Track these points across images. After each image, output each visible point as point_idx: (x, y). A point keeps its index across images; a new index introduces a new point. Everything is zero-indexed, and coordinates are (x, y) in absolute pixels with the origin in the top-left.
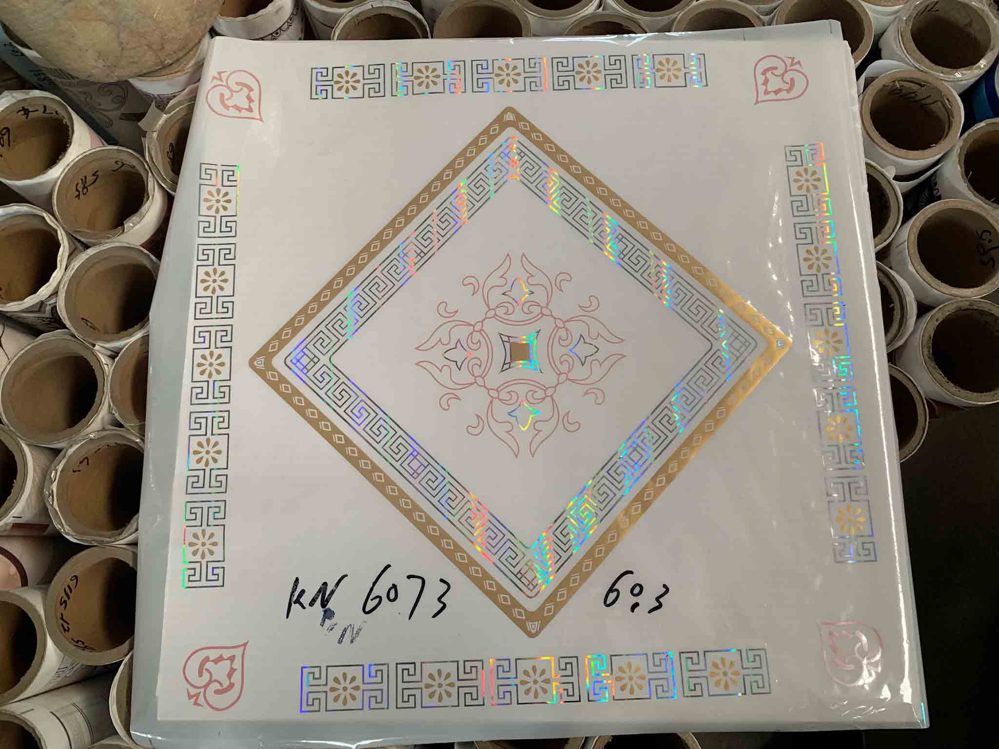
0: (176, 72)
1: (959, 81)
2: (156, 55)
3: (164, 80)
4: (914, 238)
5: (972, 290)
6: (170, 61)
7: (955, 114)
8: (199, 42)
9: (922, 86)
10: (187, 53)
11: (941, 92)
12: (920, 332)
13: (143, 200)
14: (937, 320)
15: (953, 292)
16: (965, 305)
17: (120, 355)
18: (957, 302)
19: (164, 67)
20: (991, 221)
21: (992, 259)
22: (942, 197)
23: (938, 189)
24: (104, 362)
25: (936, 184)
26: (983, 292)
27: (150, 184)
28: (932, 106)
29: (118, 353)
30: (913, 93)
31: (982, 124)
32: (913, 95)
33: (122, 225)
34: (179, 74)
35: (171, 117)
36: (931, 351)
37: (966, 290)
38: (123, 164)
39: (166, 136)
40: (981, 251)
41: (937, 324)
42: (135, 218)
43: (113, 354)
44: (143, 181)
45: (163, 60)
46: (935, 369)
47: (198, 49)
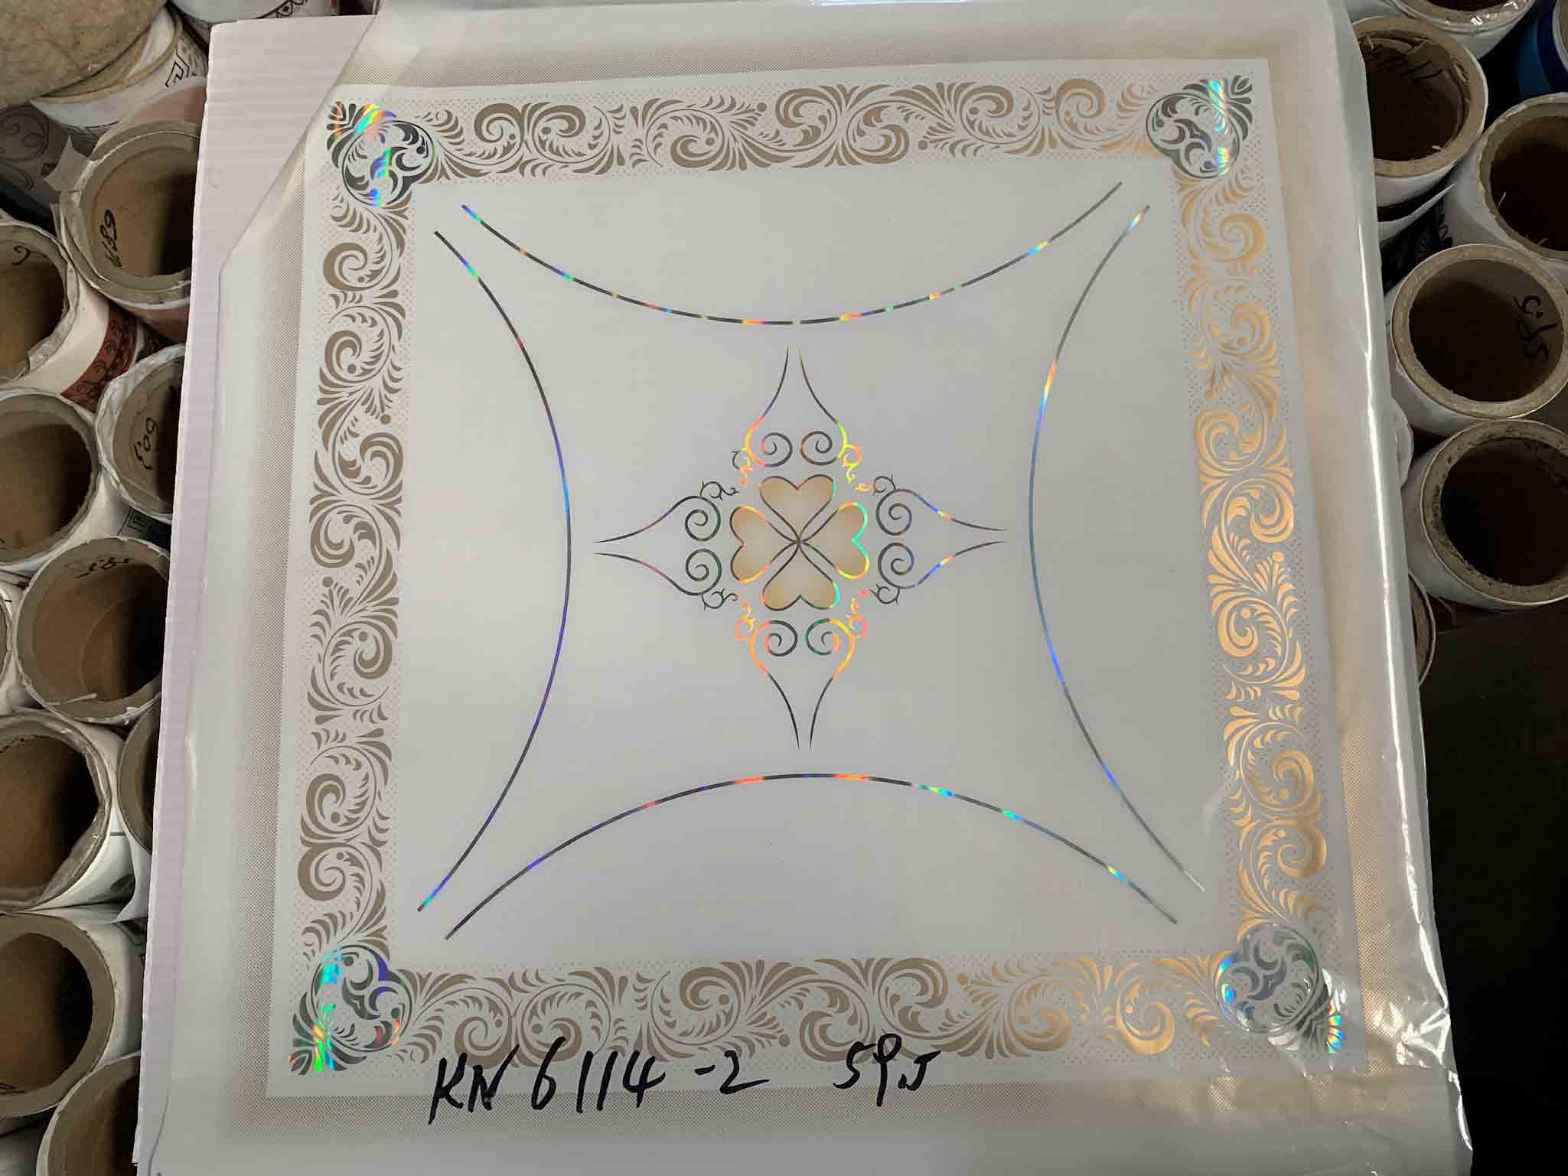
0: (109, 86)
1: (1478, 32)
2: (68, 56)
3: (86, 101)
4: (1403, 318)
5: (1509, 403)
6: (97, 67)
7: (1474, 93)
8: (147, 30)
9: (1413, 44)
10: (127, 50)
11: (1447, 54)
12: (1420, 483)
13: (61, 313)
14: (1449, 460)
15: (1474, 410)
16: (1499, 431)
17: (31, 584)
18: (1482, 427)
19: (86, 79)
20: (1540, 279)
21: (1543, 346)
22: (1455, 240)
23: (1446, 227)
24: (5, 597)
25: (1442, 217)
26: (1527, 406)
27: (68, 281)
28: (1435, 78)
29: (30, 579)
30: (1402, 57)
31: (1521, 107)
32: (1399, 62)
33: (27, 358)
34: (114, 88)
35: (101, 164)
36: (1440, 515)
37: (1496, 405)
38: (29, 252)
39: (96, 198)
40: (1525, 335)
41: (1449, 466)
42: (47, 345)
43: (24, 580)
44: (60, 279)
45: (81, 63)
46: (1448, 545)
47: (144, 43)
